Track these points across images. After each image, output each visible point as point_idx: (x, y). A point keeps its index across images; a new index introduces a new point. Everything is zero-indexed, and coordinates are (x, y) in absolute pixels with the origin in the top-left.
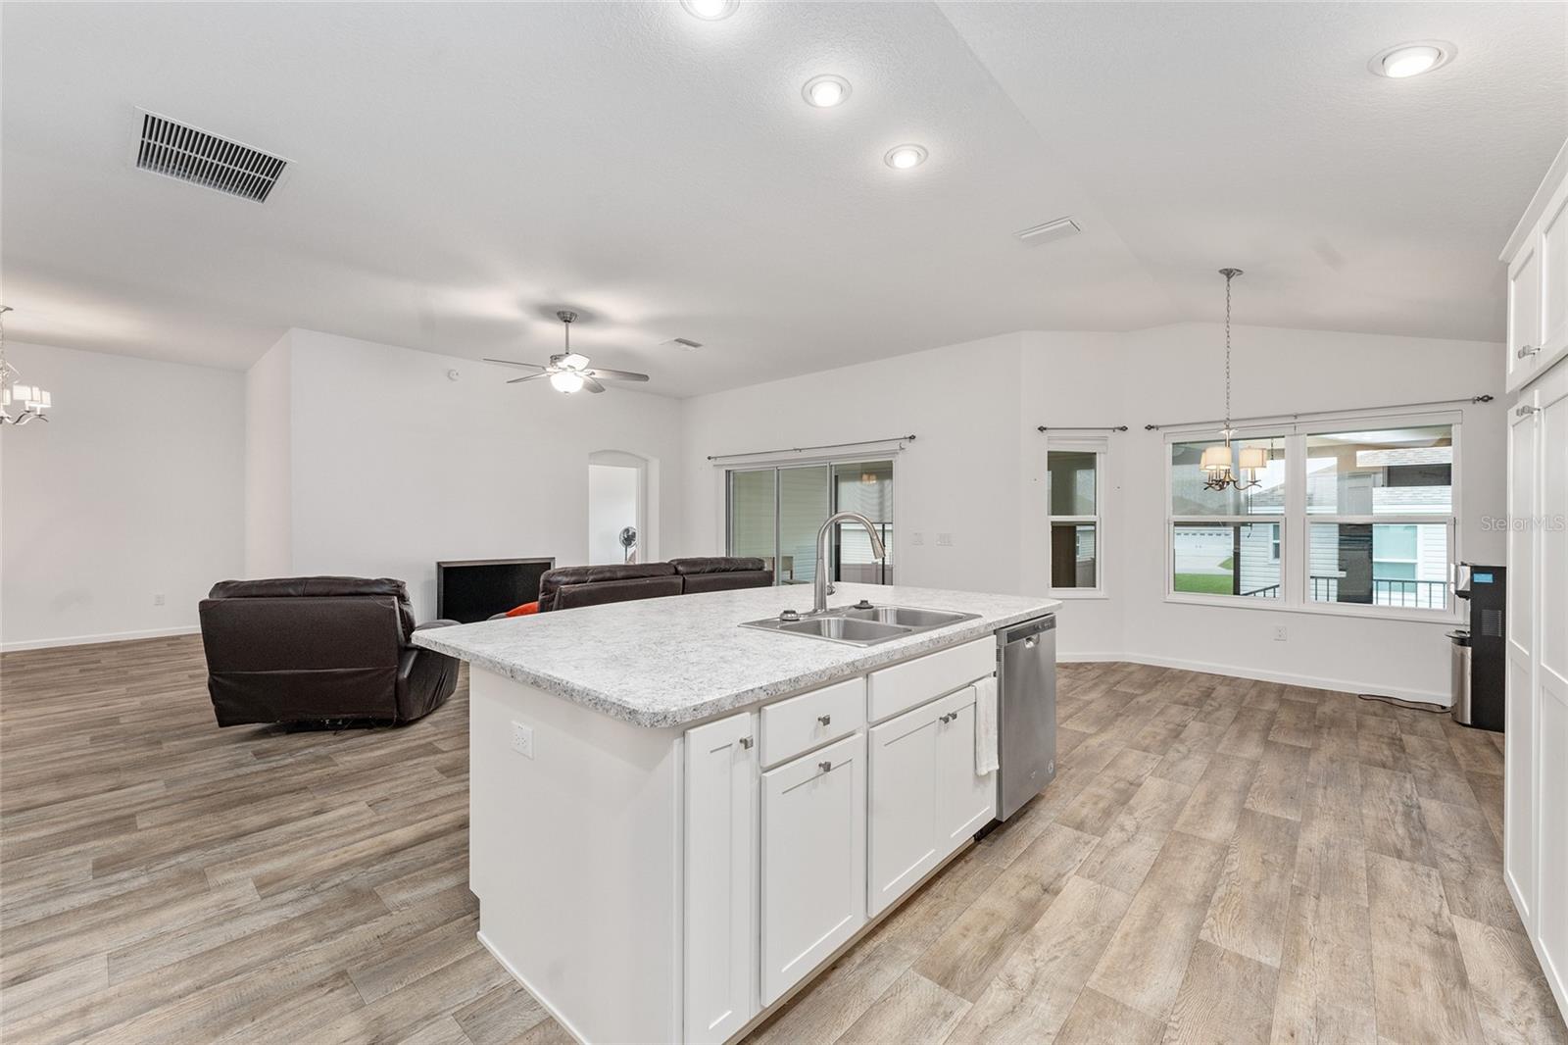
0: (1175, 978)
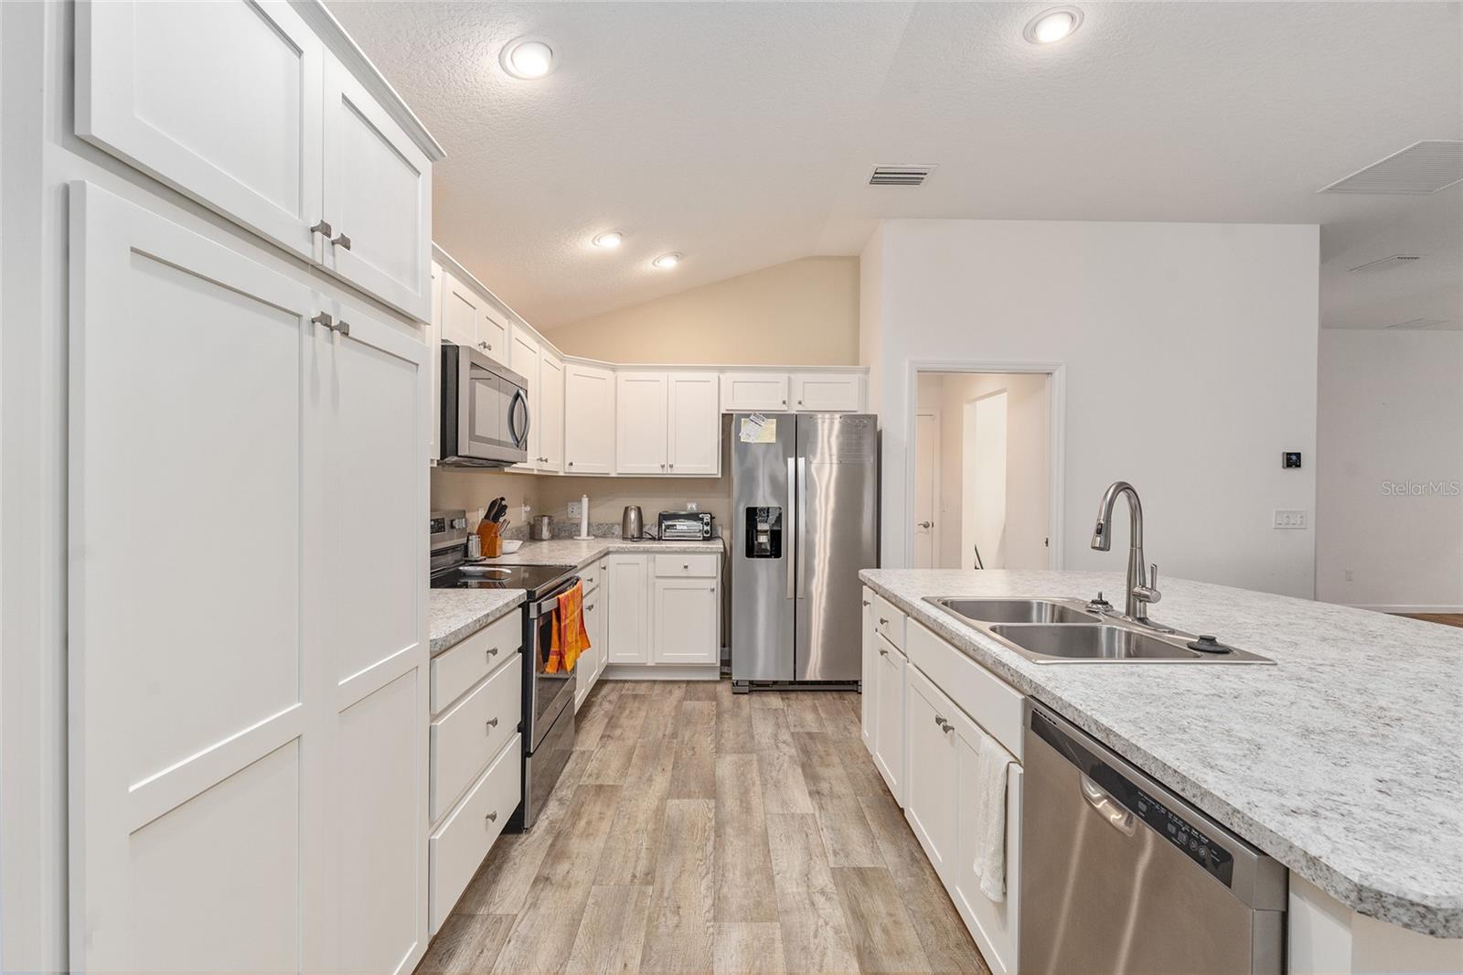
0: (719, 772)
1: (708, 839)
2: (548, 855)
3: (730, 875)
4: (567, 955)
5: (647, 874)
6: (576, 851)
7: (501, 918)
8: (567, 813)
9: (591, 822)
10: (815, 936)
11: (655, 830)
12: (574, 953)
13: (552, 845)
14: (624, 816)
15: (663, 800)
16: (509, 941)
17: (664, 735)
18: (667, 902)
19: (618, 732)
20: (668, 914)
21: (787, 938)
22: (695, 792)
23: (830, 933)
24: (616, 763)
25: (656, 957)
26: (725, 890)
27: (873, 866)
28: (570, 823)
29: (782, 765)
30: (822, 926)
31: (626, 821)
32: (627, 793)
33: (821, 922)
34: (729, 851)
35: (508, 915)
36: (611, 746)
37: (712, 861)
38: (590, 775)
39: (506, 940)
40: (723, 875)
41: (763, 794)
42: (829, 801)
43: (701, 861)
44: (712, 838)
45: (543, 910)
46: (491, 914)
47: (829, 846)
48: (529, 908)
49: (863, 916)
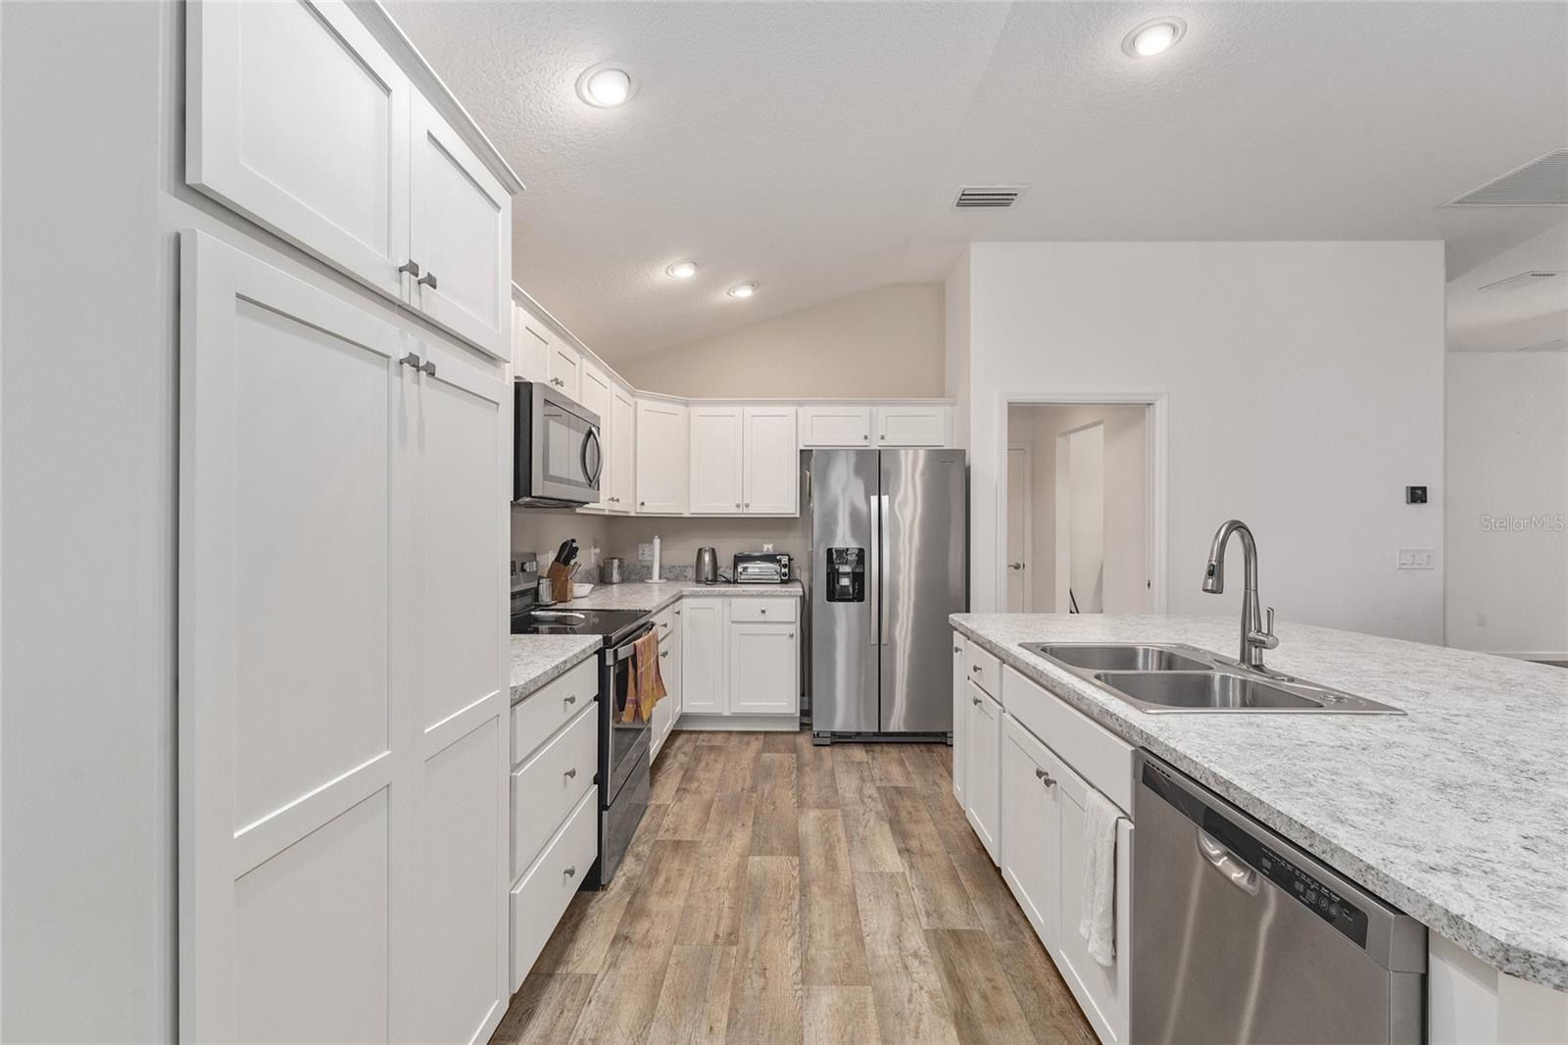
1: (793, 898)
2: (627, 912)
3: (817, 936)
4: (650, 1017)
5: (731, 934)
6: (655, 909)
7: (580, 978)
8: (644, 869)
9: (670, 879)
10: (910, 1001)
11: (737, 888)
12: (657, 1015)
13: (630, 903)
14: (705, 872)
15: (744, 856)
16: (590, 1002)
17: (743, 789)
18: (752, 963)
19: (694, 785)
20: (754, 976)
21: (880, 1003)
22: (777, 849)
23: (926, 998)
24: (693, 818)
25: (742, 1020)
26: (813, 951)
27: (969, 928)
28: (647, 880)
29: (869, 820)
30: (916, 991)
31: (706, 878)
32: (706, 849)
33: (915, 986)
34: (816, 911)
35: (587, 974)
36: (688, 800)
37: (798, 921)
38: (667, 830)
39: (586, 1000)
40: (810, 936)
41: (849, 851)
42: (919, 860)
43: (786, 920)
44: (797, 897)
45: (623, 970)
46: (570, 973)
47: (921, 907)
48: (609, 968)
49: (959, 981)
